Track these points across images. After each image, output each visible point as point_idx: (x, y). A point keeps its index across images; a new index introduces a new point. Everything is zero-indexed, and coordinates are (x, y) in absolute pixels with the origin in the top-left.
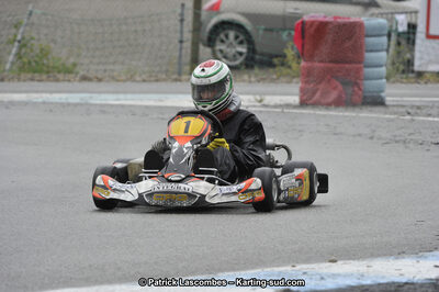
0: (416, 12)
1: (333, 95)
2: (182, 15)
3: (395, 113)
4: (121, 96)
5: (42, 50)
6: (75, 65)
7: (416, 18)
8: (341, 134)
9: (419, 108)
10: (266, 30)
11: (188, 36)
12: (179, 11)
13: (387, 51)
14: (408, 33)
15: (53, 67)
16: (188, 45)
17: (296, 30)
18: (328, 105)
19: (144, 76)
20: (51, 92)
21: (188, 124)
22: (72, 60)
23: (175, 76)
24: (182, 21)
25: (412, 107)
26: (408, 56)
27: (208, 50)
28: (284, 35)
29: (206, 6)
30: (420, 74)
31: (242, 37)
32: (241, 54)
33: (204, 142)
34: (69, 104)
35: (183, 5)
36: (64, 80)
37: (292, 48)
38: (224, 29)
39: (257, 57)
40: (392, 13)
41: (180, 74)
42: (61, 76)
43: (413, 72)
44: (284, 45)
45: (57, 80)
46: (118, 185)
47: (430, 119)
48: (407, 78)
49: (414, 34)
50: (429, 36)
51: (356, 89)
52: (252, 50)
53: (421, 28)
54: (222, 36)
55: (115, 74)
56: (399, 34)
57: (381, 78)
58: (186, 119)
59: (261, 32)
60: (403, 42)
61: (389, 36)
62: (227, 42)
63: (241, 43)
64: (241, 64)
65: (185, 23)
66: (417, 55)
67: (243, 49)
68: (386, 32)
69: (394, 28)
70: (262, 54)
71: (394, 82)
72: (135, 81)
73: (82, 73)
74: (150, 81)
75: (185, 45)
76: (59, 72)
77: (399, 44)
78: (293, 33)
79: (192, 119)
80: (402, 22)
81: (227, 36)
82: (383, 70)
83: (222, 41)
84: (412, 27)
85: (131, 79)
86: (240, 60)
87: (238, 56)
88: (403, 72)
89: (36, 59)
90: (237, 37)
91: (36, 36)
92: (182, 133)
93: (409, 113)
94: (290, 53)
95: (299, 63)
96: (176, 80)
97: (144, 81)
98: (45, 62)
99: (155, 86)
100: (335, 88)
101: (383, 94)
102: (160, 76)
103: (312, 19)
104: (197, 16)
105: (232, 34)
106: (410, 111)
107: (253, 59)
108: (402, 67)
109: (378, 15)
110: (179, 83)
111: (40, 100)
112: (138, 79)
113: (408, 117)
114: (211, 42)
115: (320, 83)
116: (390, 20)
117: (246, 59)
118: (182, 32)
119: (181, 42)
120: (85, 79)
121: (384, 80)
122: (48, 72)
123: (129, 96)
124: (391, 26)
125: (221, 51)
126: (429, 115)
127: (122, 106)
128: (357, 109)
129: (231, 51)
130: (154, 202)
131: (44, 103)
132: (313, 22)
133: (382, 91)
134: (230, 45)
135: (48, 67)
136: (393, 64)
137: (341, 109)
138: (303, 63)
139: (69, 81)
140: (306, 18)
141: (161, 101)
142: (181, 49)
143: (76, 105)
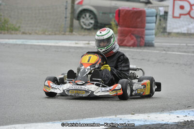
0: (168, 6)
1: (132, 42)
2: (66, 6)
3: (159, 50)
4: (40, 41)
5: (5, 21)
6: (19, 27)
7: (168, 9)
8: (135, 59)
9: (169, 48)
10: (103, 13)
11: (69, 15)
12: (65, 4)
13: (155, 23)
14: (164, 15)
15: (10, 28)
16: (69, 19)
17: (116, 13)
18: (130, 46)
19: (50, 33)
20: (9, 39)
21: (90, 58)
22: (18, 25)
23: (63, 33)
24: (66, 9)
25: (166, 47)
26: (164, 25)
27: (77, 22)
28: (111, 16)
29: (76, 2)
30: (169, 34)
31: (92, 16)
32: (91, 23)
33: (96, 67)
34: (17, 44)
35: (67, 2)
36: (14, 34)
37: (115, 21)
38: (84, 12)
39: (99, 25)
40: (158, 7)
41: (65, 32)
42: (13, 32)
43: (166, 32)
44: (111, 20)
45: (11, 34)
46: (55, 86)
47: (174, 53)
48: (164, 35)
49: (167, 16)
50: (174, 17)
51: (142, 39)
52: (96, 22)
53: (170, 13)
54: (84, 16)
55: (37, 32)
56: (161, 16)
57: (153, 35)
58: (89, 55)
59: (101, 14)
60: (162, 19)
61: (156, 16)
62: (85, 18)
63: (92, 18)
64: (92, 28)
65: (67, 10)
66: (168, 25)
67: (92, 21)
68: (155, 15)
69: (158, 13)
70: (101, 24)
71: (158, 37)
72: (46, 34)
73: (22, 31)
74: (52, 35)
75: (67, 19)
76: (13, 30)
77: (160, 20)
78: (115, 15)
79: (92, 56)
80: (162, 10)
81: (85, 16)
82: (154, 31)
83: (84, 18)
84: (166, 13)
85: (44, 33)
86: (91, 26)
87: (90, 24)
88: (162, 32)
89: (3, 24)
90: (90, 16)
91: (2, 14)
92: (86, 62)
93: (165, 50)
94: (113, 23)
95: (117, 28)
96: (64, 34)
97: (50, 34)
98: (6, 26)
99: (54, 37)
100: (132, 39)
101: (153, 42)
102: (57, 32)
103: (123, 9)
104: (73, 7)
105: (88, 15)
106: (165, 49)
107: (97, 26)
108: (162, 30)
109: (151, 7)
110: (64, 36)
111: (4, 42)
112: (47, 33)
113: (164, 52)
114: (78, 18)
115: (126, 37)
116: (157, 10)
117: (94, 25)
118: (66, 14)
119: (66, 18)
120: (24, 33)
121: (154, 36)
122: (8, 30)
123: (43, 41)
124: (157, 13)
125: (83, 22)
126: (173, 51)
127: (40, 45)
128: (142, 48)
129: (87, 22)
130: (70, 94)
131: (6, 44)
132: (123, 10)
133: (153, 41)
134: (87, 19)
135: (8, 28)
136: (158, 29)
137: (135, 48)
138: (119, 28)
139: (17, 34)
140: (120, 8)
141: (57, 43)
142: (66, 21)
143: (20, 45)
